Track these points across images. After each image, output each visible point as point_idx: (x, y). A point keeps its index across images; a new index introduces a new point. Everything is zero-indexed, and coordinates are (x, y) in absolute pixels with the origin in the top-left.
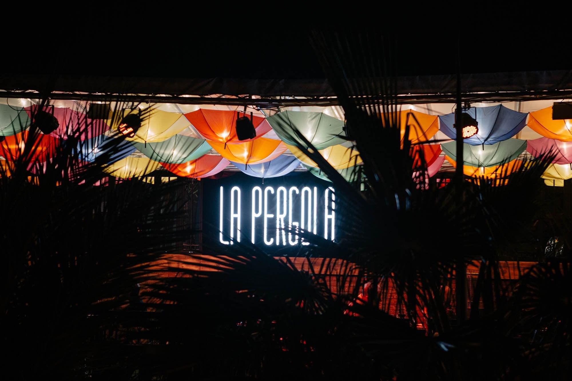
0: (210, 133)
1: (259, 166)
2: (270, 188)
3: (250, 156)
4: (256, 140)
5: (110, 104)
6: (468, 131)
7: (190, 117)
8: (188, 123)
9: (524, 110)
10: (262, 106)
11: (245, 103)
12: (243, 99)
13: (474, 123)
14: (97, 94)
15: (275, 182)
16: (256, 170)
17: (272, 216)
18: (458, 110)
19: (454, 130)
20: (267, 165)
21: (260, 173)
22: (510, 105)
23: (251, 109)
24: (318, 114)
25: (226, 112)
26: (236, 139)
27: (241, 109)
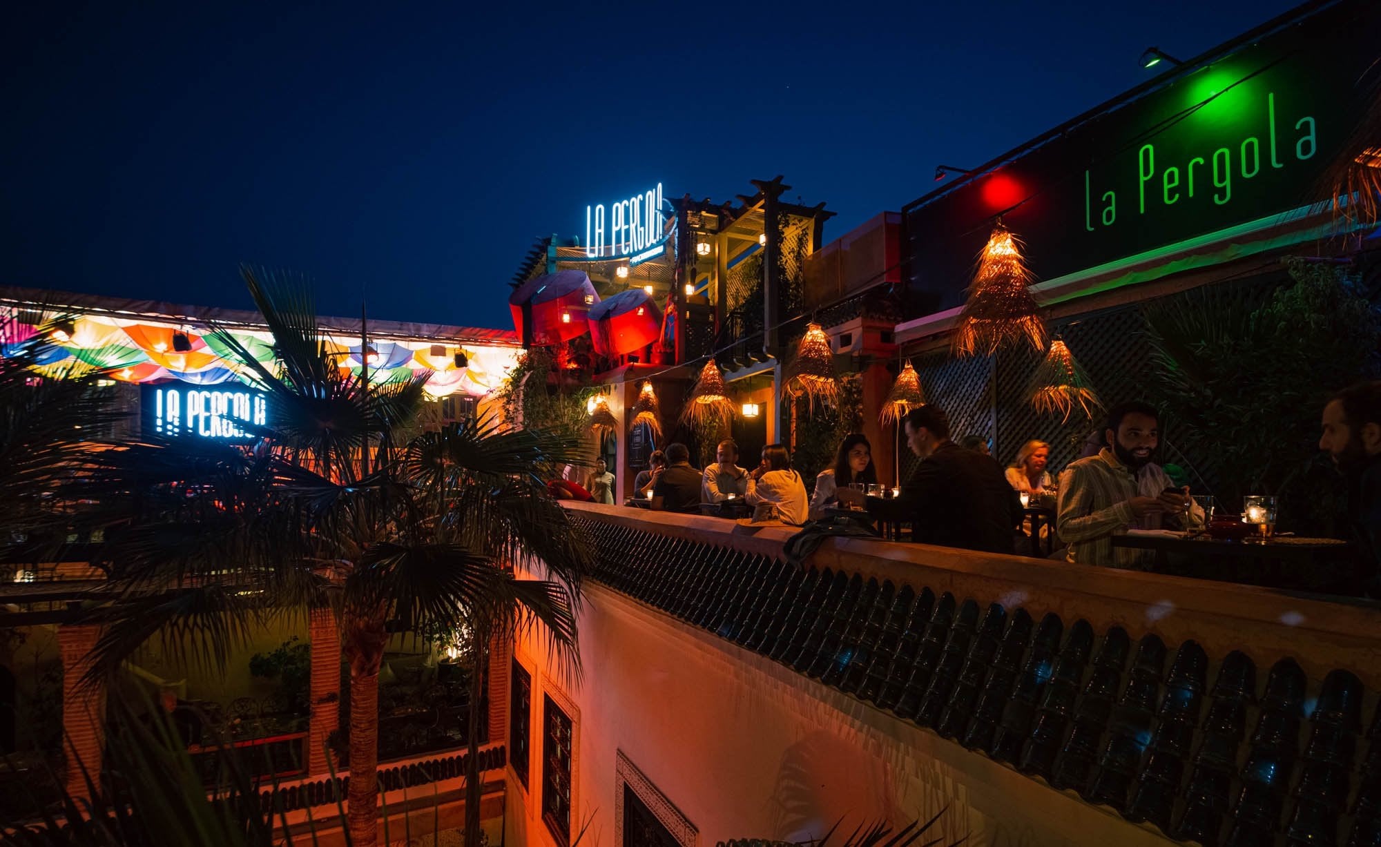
0: (148, 345)
1: (195, 375)
2: (205, 393)
3: (187, 366)
4: (192, 354)
5: (42, 313)
6: (371, 358)
7: (127, 330)
8: (125, 335)
9: (411, 349)
10: (198, 327)
11: (182, 322)
12: (180, 319)
13: (376, 353)
14: (27, 302)
15: (210, 388)
16: (194, 378)
17: (208, 414)
18: (364, 343)
19: (361, 357)
20: (204, 374)
21: (197, 380)
22: (402, 344)
23: (187, 329)
24: (248, 337)
25: (166, 329)
26: (173, 351)
27: (177, 327)
